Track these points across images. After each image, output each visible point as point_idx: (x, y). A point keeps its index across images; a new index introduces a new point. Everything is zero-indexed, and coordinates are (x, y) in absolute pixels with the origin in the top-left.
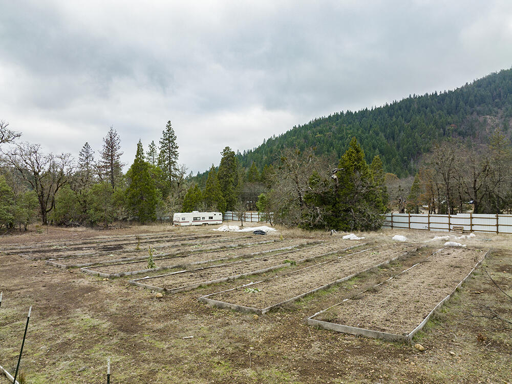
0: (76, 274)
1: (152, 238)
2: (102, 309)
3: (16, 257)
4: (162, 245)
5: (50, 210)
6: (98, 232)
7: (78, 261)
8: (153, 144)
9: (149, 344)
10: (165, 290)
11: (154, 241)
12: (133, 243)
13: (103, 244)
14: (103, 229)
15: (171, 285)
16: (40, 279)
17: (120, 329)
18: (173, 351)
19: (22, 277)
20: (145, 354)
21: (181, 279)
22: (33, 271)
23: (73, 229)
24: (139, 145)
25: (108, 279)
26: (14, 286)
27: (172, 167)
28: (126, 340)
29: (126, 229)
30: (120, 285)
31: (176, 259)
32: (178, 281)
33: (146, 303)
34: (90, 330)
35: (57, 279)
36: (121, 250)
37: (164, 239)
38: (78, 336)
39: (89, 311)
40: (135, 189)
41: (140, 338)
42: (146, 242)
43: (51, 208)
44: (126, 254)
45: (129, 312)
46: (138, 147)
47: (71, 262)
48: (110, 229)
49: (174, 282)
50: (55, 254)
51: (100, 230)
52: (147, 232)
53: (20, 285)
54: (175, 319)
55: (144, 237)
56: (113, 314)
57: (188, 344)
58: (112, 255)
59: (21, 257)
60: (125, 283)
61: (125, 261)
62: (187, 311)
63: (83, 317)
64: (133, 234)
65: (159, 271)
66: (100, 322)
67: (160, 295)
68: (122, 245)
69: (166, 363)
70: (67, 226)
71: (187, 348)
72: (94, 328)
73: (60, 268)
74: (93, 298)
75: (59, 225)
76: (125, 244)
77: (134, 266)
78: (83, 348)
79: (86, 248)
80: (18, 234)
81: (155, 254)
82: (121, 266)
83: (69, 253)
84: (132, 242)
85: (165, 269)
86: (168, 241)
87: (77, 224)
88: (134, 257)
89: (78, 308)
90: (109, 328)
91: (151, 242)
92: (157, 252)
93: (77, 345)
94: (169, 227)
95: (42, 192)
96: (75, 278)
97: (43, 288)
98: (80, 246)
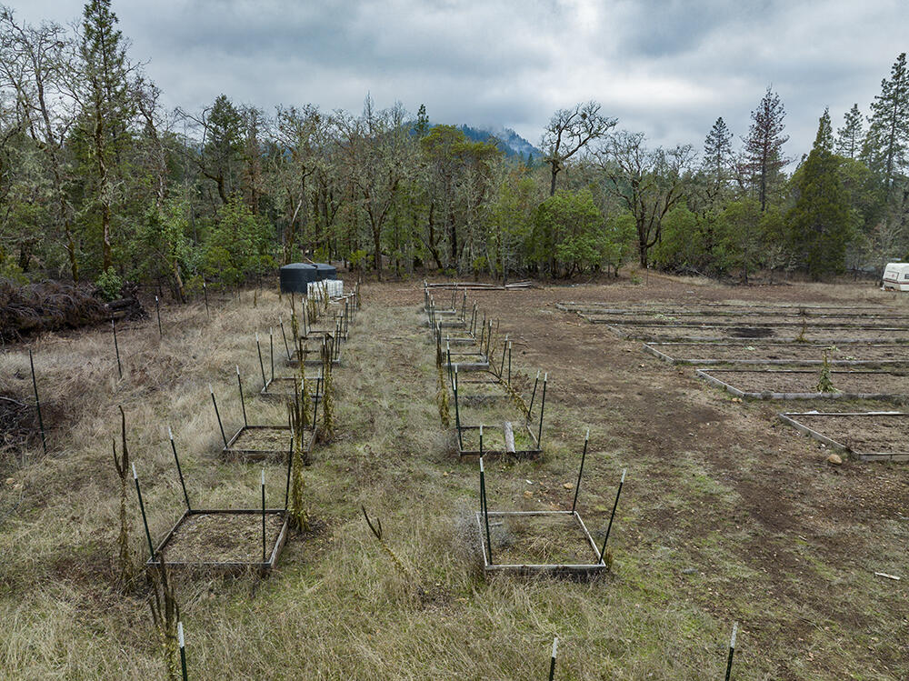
0: (688, 378)
1: (832, 316)
2: (727, 464)
3: (603, 328)
4: (852, 337)
5: (653, 244)
6: (730, 291)
7: (693, 352)
8: (855, 111)
9: (805, 564)
10: (848, 450)
11: (835, 326)
12: (791, 325)
13: (735, 320)
14: (738, 284)
15: (863, 442)
16: (634, 377)
17: (754, 513)
18: (851, 595)
19: (610, 369)
20: (796, 581)
21: (886, 432)
22: (625, 361)
23: (686, 279)
24: (825, 121)
25: (740, 400)
26: (600, 384)
27: (895, 158)
28: (763, 541)
29: (782, 287)
30: (761, 417)
31: (879, 377)
32: (879, 436)
33: (806, 471)
34: (705, 499)
35: (658, 383)
36: (769, 338)
37: (859, 321)
38: (686, 505)
39: (706, 460)
40: (806, 211)
41: (788, 544)
42: (817, 325)
43: (655, 242)
44: (777, 349)
45: (773, 481)
46: (822, 125)
47: (681, 353)
48: (751, 285)
49: (869, 435)
50: (658, 332)
51: (733, 285)
52: (822, 298)
53: (607, 384)
54: (864, 522)
55: (815, 312)
56: (745, 479)
57: (885, 590)
58: (751, 348)
59: (609, 330)
60: (772, 415)
61: (775, 364)
62: (891, 513)
63: (695, 471)
64: (794, 301)
65: (839, 399)
66: (722, 488)
67: (837, 458)
68: (771, 325)
69: (835, 617)
70: (678, 274)
71: (882, 600)
72: (710, 498)
73: (665, 360)
74: (713, 435)
75: (667, 269)
76: (778, 325)
77: (790, 380)
78: (692, 533)
79: (707, 324)
80: (605, 283)
81: (835, 358)
82: (766, 376)
83: (680, 332)
84: (791, 321)
85: (852, 398)
86: (867, 328)
87: (695, 270)
88: (793, 359)
89: (687, 449)
90: (736, 505)
91: (830, 327)
92: (840, 353)
93: (684, 523)
94: (872, 292)
95: (642, 215)
96: (685, 386)
97: (638, 397)
98: (697, 319)
